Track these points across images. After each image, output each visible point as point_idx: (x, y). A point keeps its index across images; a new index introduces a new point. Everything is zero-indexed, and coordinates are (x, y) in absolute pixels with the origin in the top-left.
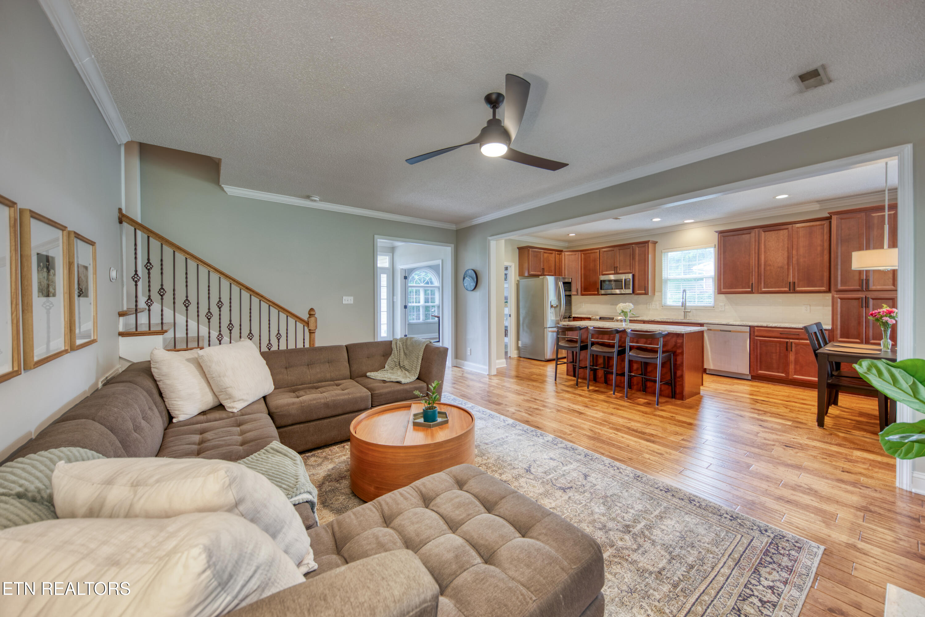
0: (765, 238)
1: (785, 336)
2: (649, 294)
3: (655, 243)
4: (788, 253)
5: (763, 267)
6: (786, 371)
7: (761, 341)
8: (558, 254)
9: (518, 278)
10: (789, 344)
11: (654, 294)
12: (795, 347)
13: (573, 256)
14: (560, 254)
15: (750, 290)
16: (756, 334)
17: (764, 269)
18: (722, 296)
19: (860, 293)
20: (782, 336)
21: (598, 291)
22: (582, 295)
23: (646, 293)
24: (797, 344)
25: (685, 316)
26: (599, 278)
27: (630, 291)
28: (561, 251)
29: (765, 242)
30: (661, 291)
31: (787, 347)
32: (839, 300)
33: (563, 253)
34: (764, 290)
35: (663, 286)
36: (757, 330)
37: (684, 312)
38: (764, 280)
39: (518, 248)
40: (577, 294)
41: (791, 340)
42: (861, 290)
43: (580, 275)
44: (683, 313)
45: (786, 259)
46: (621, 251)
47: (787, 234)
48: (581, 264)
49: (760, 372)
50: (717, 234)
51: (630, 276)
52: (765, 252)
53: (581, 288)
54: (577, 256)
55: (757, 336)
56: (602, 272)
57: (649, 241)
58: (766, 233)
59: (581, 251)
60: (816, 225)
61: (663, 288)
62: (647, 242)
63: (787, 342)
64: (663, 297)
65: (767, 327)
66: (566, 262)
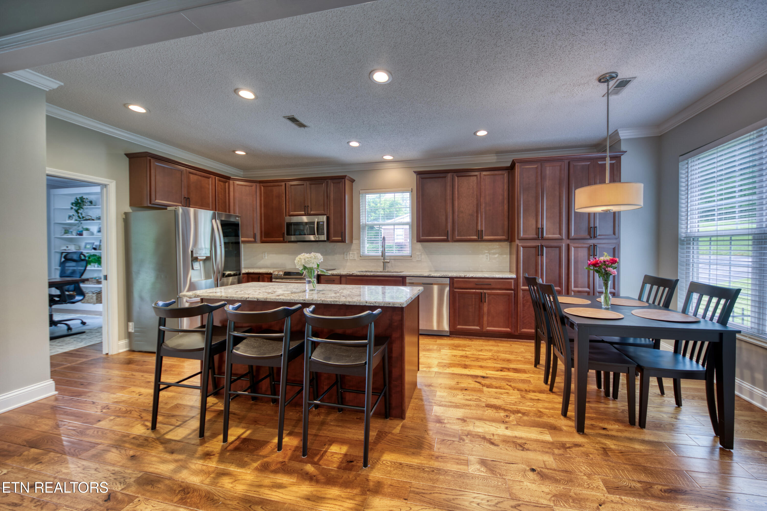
0: (458, 183)
1: (480, 287)
2: (347, 242)
3: (352, 181)
4: (477, 200)
5: (456, 214)
6: (480, 324)
7: (459, 293)
8: (219, 181)
9: (128, 209)
10: (483, 295)
11: (351, 242)
12: (488, 297)
13: (247, 188)
14: (225, 182)
15: (445, 238)
16: (455, 285)
17: (458, 215)
18: (419, 245)
19: (536, 241)
20: (478, 287)
21: (283, 237)
22: (263, 242)
23: (343, 241)
24: (489, 294)
25: (384, 267)
26: (284, 220)
27: (324, 237)
28: (228, 178)
29: (458, 187)
30: (359, 239)
31: (481, 298)
32: (522, 248)
33: (231, 182)
34: (457, 238)
35: (361, 233)
36: (456, 281)
37: (384, 262)
38: (458, 228)
39: (127, 155)
40: (255, 242)
41: (485, 291)
42: (537, 239)
43: (259, 215)
44: (382, 264)
45: (475, 206)
46: (313, 186)
47: (476, 182)
48: (261, 200)
49: (459, 327)
50: (415, 175)
51: (324, 218)
52: (458, 198)
53: (261, 232)
54: (254, 187)
55: (456, 288)
56: (289, 212)
57: (346, 176)
58: (460, 178)
59: (260, 182)
60: (499, 175)
61: (361, 236)
62: (343, 177)
63: (481, 293)
64: (361, 246)
65: (464, 278)
66: (237, 195)
